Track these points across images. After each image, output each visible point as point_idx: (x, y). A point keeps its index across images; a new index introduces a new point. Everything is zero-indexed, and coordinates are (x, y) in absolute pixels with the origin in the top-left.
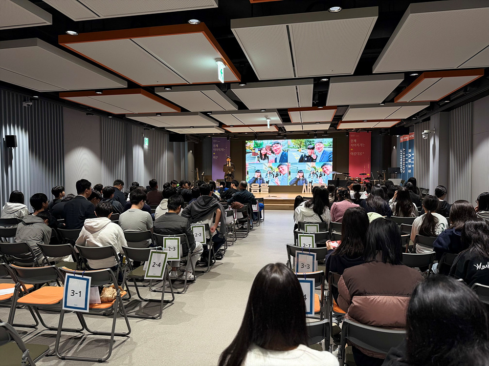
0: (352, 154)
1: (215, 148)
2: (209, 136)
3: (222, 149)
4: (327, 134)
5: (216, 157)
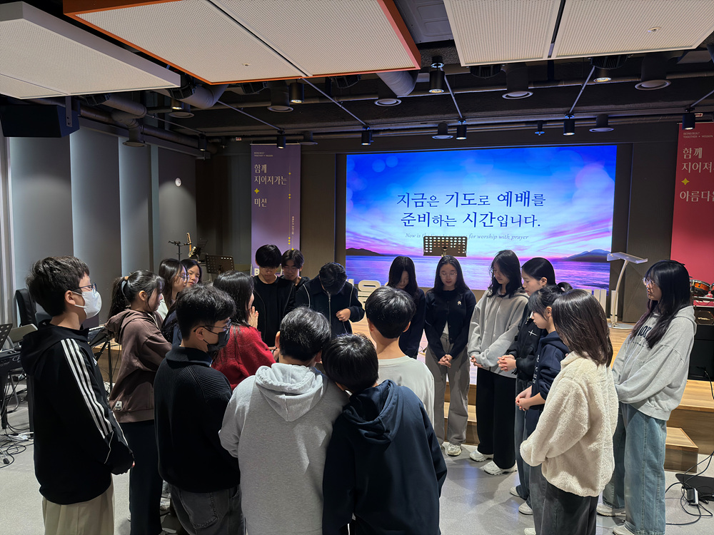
0: (684, 196)
1: (257, 175)
2: (238, 139)
3: (278, 178)
4: (606, 126)
5: (261, 201)
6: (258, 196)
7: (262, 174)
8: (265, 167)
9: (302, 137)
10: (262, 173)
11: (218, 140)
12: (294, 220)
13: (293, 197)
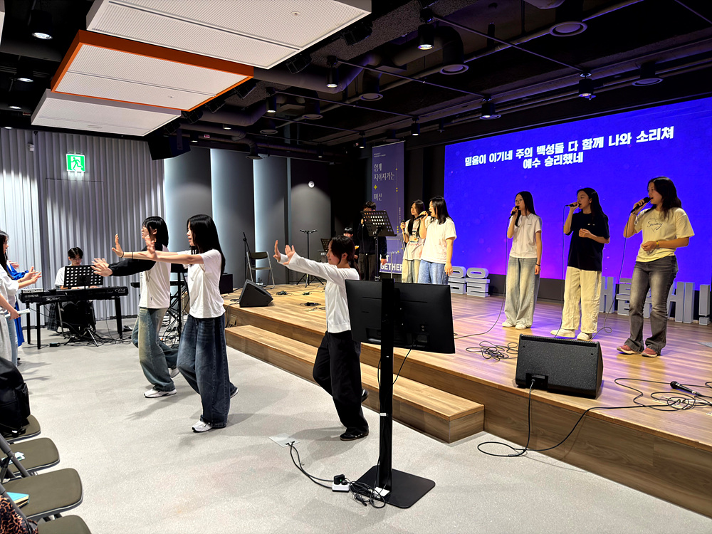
1: (376, 173)
2: (356, 145)
3: (389, 174)
5: (378, 195)
6: (377, 191)
7: (379, 172)
8: (380, 165)
12: (401, 210)
13: (399, 190)
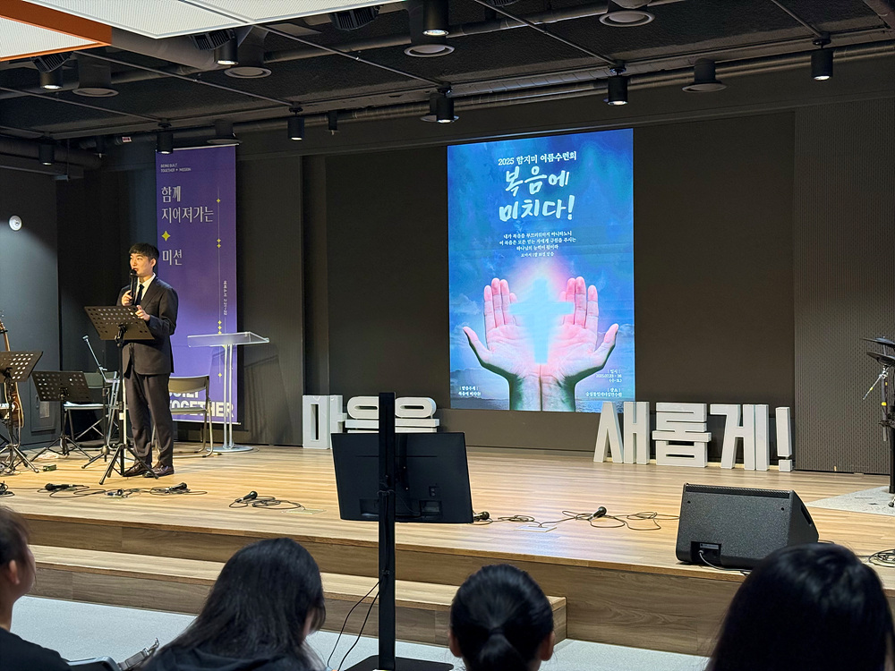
1: (167, 206)
2: (127, 140)
3: (200, 211)
4: (711, 79)
5: (173, 256)
7: (174, 204)
8: (178, 190)
9: (212, 132)
10: (174, 200)
11: (93, 144)
12: (228, 287)
13: (224, 244)
